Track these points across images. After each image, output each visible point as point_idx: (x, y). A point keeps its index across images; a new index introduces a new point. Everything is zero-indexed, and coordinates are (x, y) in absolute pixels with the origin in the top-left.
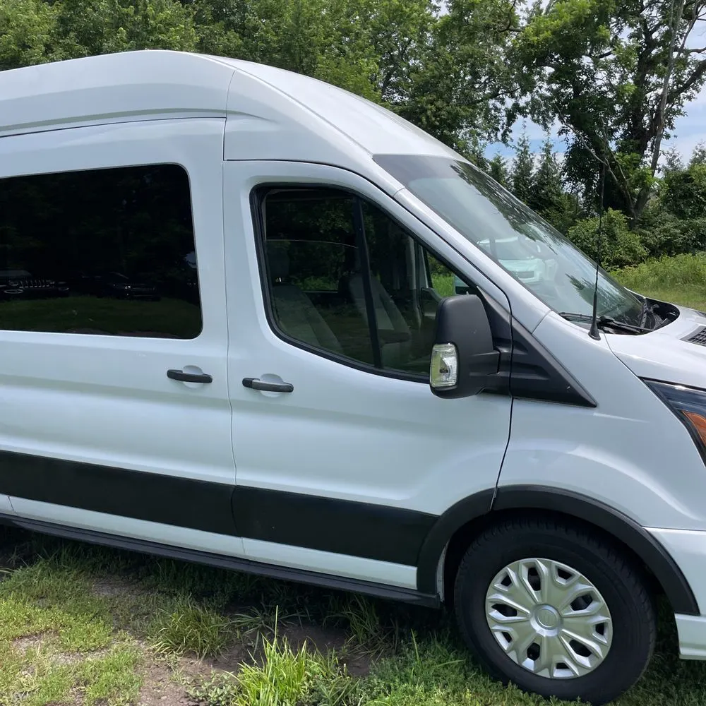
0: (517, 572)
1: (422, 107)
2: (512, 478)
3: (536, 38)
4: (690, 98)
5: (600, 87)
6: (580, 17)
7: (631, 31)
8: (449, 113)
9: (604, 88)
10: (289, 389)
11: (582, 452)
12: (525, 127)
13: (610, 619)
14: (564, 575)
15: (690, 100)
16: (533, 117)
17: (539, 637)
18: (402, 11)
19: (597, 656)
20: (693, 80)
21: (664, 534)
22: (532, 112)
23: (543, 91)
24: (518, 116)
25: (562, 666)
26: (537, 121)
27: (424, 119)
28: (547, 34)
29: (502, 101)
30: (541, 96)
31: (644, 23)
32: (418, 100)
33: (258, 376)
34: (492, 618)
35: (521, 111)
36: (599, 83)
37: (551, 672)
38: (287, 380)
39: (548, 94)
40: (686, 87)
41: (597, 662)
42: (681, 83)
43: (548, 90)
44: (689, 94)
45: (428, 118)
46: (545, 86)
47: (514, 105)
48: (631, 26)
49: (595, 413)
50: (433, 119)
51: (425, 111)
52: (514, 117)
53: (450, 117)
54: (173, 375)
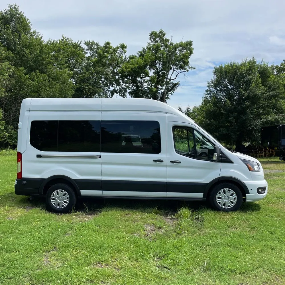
0: (222, 191)
1: (84, 87)
2: (222, 175)
3: (126, 70)
4: (171, 94)
5: (145, 88)
6: (140, 66)
7: (154, 71)
8: (93, 90)
9: (146, 88)
10: (180, 162)
11: (232, 170)
12: (117, 97)
13: (236, 197)
14: (229, 191)
15: (171, 95)
16: (120, 94)
17: (225, 202)
18: (76, 53)
19: (234, 203)
20: (172, 89)
21: (245, 182)
22: (120, 92)
23: (123, 86)
24: (115, 93)
25: (229, 206)
26: (121, 96)
27: (85, 92)
28: (129, 69)
29: (109, 88)
30: (123, 88)
31: (157, 69)
32: (82, 85)
33: (174, 160)
34: (217, 200)
35: (116, 92)
36: (145, 86)
37: (227, 208)
38: (180, 161)
39: (125, 87)
40: (170, 91)
41: (235, 204)
42: (169, 89)
43: (125, 86)
44: (171, 93)
45: (86, 91)
46: (124, 84)
47: (114, 89)
48: (153, 69)
49: (234, 164)
50: (88, 92)
51: (85, 89)
52: (114, 93)
53: (94, 92)
54: (154, 161)
